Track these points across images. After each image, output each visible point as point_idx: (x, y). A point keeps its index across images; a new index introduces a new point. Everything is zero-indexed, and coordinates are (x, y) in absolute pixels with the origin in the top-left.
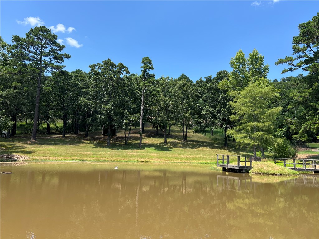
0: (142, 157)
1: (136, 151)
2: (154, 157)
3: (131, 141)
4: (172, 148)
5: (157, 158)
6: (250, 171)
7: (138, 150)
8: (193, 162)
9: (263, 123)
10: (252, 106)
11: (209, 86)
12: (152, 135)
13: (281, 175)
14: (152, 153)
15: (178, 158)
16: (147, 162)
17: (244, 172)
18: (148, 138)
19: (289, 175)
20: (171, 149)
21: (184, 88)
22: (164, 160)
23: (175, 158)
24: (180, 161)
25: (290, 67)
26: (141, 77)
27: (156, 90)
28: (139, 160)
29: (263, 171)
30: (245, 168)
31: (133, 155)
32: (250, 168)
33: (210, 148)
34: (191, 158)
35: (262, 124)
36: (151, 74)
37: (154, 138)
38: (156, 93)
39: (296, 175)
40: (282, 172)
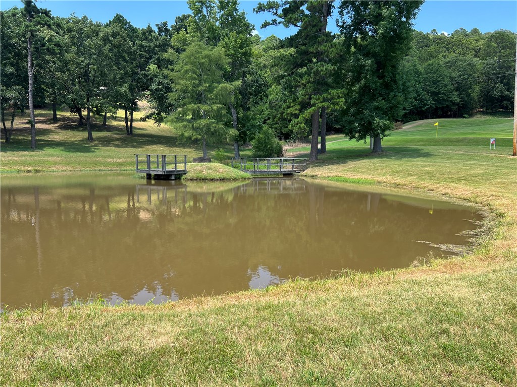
0: (29, 164)
1: (21, 153)
2: (55, 163)
3: (24, 136)
4: (99, 148)
5: (59, 164)
6: (184, 177)
7: (26, 152)
8: (125, 168)
9: (210, 105)
10: (195, 79)
11: (162, 41)
12: (71, 125)
13: (223, 180)
14: (52, 156)
15: (100, 163)
16: (38, 171)
17: (173, 178)
18: (62, 131)
19: (235, 180)
20: (94, 149)
21: (116, 41)
22: (73, 167)
23: (95, 164)
24: (103, 169)
25: (275, 17)
26: (22, 13)
27: (53, 42)
28: (22, 168)
29: (200, 175)
30: (175, 173)
31: (11, 160)
32: (184, 173)
33: (167, 146)
34: (124, 162)
35: (209, 107)
36: (41, 9)
37: (74, 130)
38: (52, 47)
39: (245, 179)
40: (225, 175)
